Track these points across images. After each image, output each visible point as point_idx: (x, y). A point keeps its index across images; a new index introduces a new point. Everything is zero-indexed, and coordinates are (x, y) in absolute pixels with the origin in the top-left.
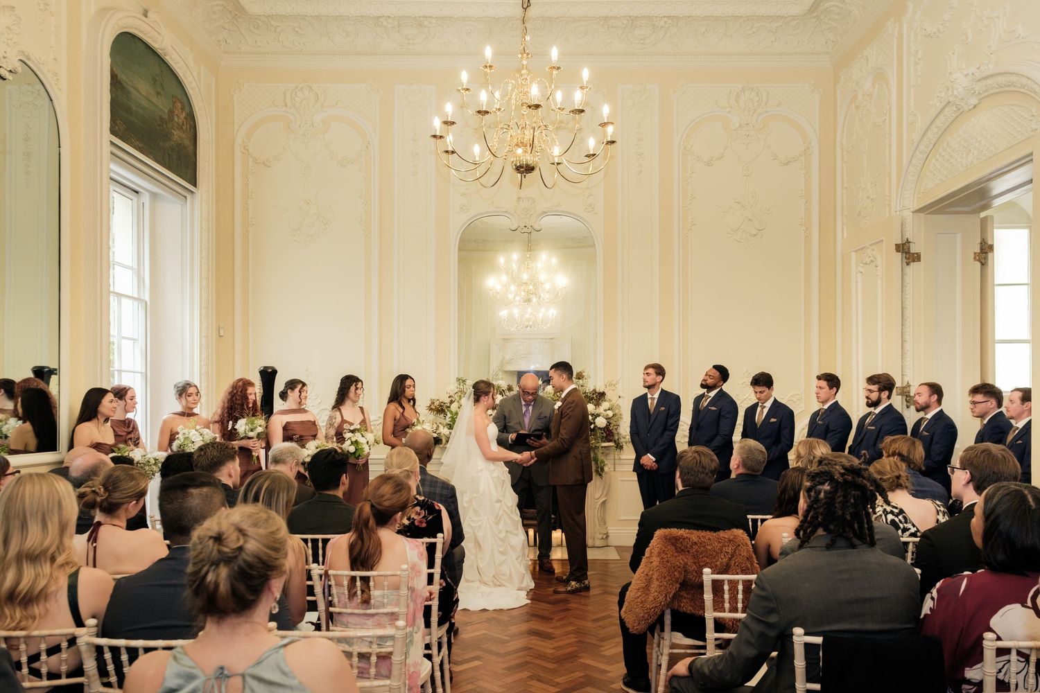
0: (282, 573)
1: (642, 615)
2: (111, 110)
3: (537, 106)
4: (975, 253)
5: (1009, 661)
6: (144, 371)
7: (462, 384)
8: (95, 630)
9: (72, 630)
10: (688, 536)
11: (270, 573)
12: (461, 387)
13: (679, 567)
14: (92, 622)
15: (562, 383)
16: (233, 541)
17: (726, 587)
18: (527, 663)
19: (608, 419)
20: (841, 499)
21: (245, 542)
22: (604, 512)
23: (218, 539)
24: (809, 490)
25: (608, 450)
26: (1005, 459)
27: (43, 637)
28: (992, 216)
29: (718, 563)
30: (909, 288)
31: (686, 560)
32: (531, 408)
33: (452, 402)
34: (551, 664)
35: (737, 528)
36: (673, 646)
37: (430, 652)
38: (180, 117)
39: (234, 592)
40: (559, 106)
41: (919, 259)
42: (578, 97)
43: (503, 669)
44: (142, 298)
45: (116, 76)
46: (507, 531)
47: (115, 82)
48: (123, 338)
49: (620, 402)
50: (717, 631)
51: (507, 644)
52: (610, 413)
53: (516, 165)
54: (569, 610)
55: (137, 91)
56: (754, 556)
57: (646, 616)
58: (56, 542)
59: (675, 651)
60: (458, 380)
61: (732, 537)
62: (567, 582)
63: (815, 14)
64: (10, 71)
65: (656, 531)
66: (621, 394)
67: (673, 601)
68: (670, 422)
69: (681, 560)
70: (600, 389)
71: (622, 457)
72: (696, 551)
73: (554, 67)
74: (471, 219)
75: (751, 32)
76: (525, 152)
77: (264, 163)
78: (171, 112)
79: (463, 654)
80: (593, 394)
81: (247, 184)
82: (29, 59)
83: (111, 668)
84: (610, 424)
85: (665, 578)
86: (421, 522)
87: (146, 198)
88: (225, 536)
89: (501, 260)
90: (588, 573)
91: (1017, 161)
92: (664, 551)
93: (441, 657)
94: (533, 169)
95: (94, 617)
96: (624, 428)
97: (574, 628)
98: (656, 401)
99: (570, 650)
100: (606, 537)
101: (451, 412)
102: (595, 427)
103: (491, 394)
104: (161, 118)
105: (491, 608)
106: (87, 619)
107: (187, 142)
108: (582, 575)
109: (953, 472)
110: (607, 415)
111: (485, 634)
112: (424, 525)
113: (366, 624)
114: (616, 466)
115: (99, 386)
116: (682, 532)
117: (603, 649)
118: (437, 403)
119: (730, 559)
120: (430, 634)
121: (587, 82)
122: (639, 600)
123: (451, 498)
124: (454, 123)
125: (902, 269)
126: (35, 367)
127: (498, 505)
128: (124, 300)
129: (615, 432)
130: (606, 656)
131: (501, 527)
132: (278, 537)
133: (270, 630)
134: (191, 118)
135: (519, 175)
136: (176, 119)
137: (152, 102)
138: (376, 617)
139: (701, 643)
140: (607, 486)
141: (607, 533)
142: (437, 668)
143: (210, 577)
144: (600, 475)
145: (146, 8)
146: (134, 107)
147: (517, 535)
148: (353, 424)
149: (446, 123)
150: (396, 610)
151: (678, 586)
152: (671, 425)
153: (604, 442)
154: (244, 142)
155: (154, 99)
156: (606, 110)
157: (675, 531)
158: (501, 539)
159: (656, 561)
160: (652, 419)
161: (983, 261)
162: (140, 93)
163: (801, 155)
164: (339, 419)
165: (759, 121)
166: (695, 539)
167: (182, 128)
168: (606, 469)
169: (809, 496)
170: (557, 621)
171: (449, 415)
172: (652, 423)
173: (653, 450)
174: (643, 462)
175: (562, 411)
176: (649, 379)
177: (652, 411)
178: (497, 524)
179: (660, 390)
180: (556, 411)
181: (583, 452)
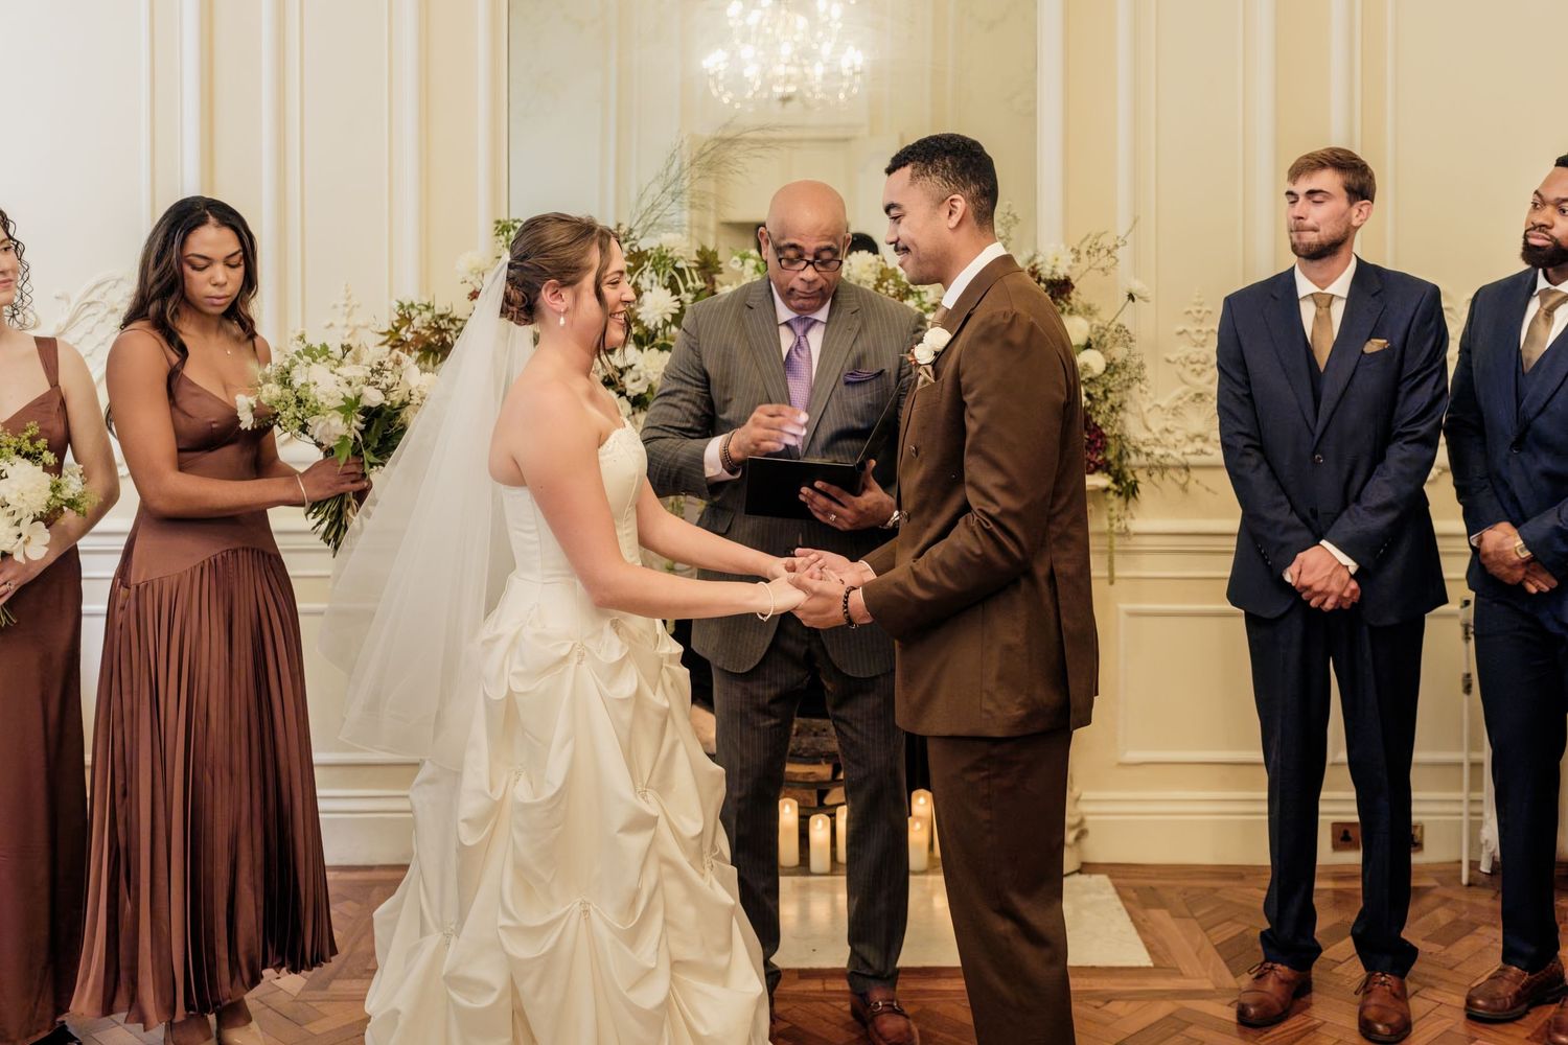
15: (950, 238)
19: (1088, 382)
32: (815, 338)
46: (676, 964)
68: (1413, 404)
71: (1137, 525)
98: (1338, 311)
103: (588, 281)
127: (637, 842)
131: (647, 952)
141: (1081, 819)
147: (722, 976)
160: (1330, 392)
172: (1326, 407)
173: (1347, 525)
174: (1306, 580)
175: (957, 375)
176: (1317, 214)
177: (1322, 357)
178: (633, 937)
179: (1353, 264)
180: (925, 377)
181: (1061, 567)
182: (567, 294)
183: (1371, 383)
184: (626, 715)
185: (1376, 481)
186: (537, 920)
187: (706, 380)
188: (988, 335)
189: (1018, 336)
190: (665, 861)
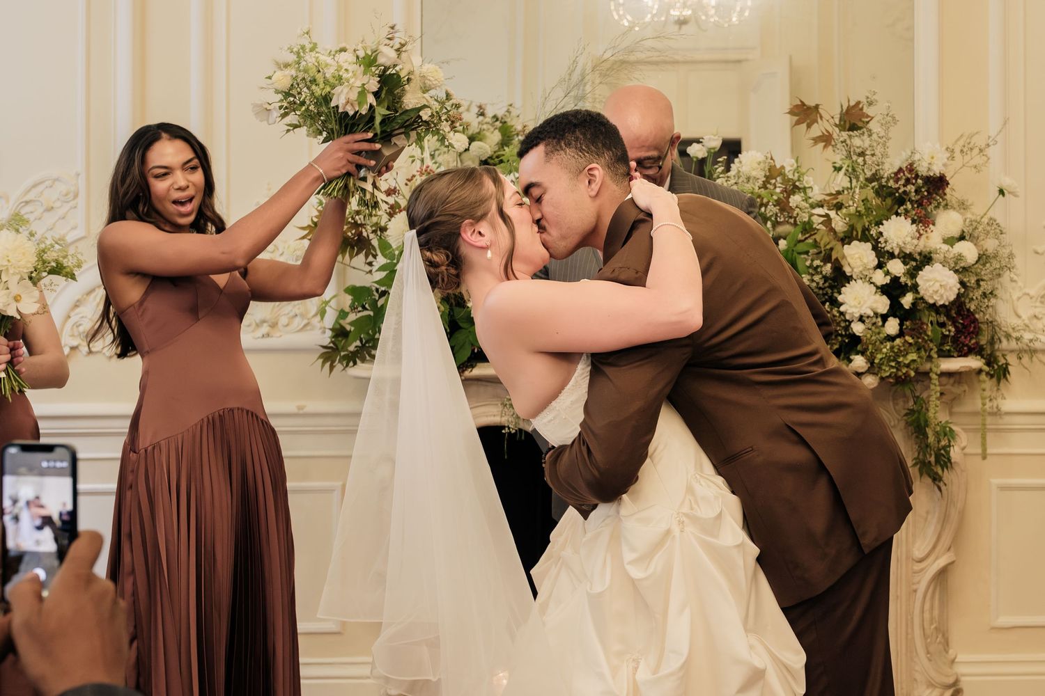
19: (962, 270)
22: (944, 604)
25: (962, 383)
52: (969, 252)
66: (1007, 182)
70: (931, 160)
71: (1007, 405)
80: (908, 181)
84: (969, 288)
100: (953, 693)
102: (919, 300)
110: (960, 257)
114: (990, 436)
141: (956, 678)
144: (936, 479)
153: (948, 355)
168: (955, 453)
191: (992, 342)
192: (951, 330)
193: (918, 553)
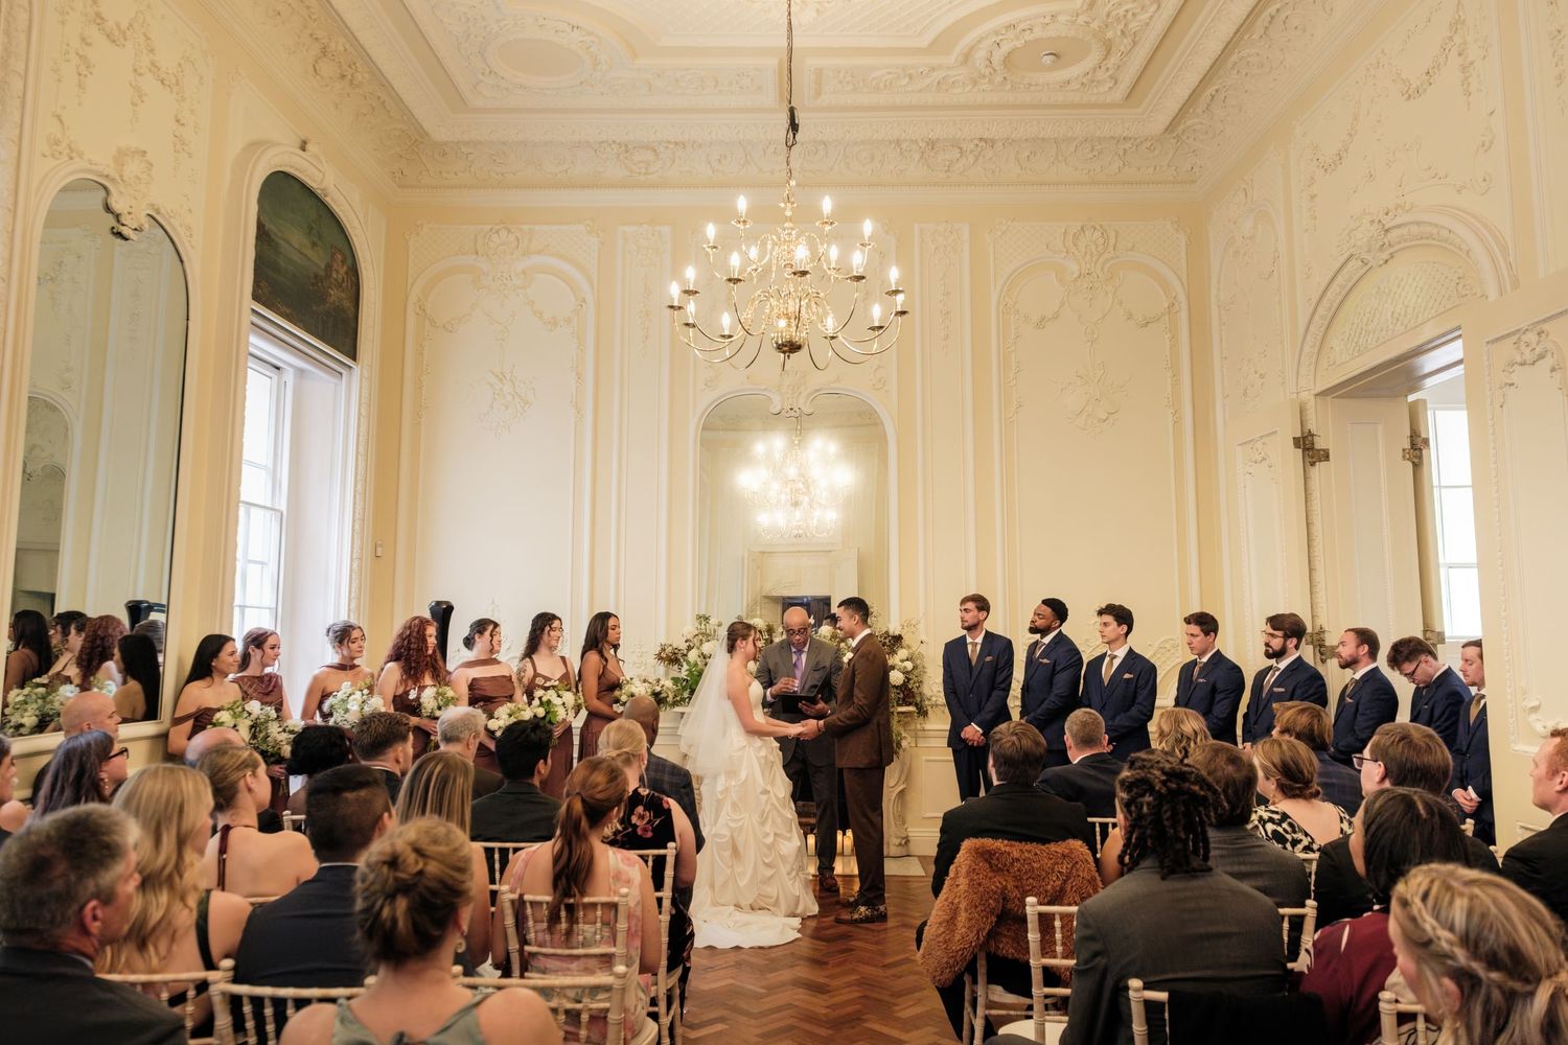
0: (469, 900)
1: (945, 959)
2: (255, 270)
3: (804, 273)
4: (1404, 450)
5: (1415, 1030)
6: (274, 606)
7: (703, 623)
8: (231, 974)
9: (201, 974)
10: (1007, 849)
11: (456, 900)
12: (703, 627)
13: (995, 893)
14: (228, 963)
15: (854, 627)
16: (412, 863)
17: (1057, 924)
18: (791, 1028)
19: (906, 673)
20: (1169, 814)
21: (425, 864)
22: (903, 807)
23: (393, 862)
24: (1127, 805)
25: (906, 717)
26: (1430, 748)
27: (166, 983)
28: (1425, 401)
29: (1049, 887)
30: (1316, 495)
31: (1004, 883)
32: (804, 657)
33: (690, 648)
34: (825, 1030)
35: (1075, 837)
36: (990, 1005)
37: (656, 1009)
38: (340, 272)
39: (417, 929)
40: (833, 265)
41: (1327, 458)
42: (858, 260)
43: (757, 1036)
44: (277, 508)
45: (264, 226)
46: (775, 834)
47: (263, 234)
48: (250, 561)
49: (922, 649)
50: (1047, 984)
51: (765, 1000)
52: (909, 665)
53: (777, 343)
54: (851, 950)
55: (288, 242)
56: (1098, 878)
57: (951, 961)
58: (174, 858)
59: (994, 1012)
60: (699, 617)
61: (1067, 851)
62: (854, 906)
63: (1175, 135)
64: (136, 229)
65: (963, 841)
67: (988, 941)
68: (1000, 678)
69: (997, 882)
70: (895, 630)
72: (1019, 870)
73: (826, 223)
74: (719, 398)
75: (1091, 156)
76: (789, 325)
77: (444, 327)
78: (329, 267)
79: (702, 1014)
81: (422, 354)
82: (158, 212)
83: (250, 1025)
84: (909, 680)
85: (976, 907)
86: (645, 830)
87: (289, 376)
88: (401, 860)
89: (759, 448)
90: (886, 895)
91: (1444, 335)
92: (974, 869)
93: (670, 1018)
94: (799, 347)
95: (227, 956)
96: (933, 686)
97: (858, 977)
98: (979, 648)
99: (850, 1009)
100: (906, 843)
101: (688, 663)
103: (751, 639)
104: (316, 276)
105: (746, 945)
106: (220, 960)
107: (347, 304)
108: (875, 897)
109: (1361, 765)
110: (905, 667)
111: (732, 984)
112: (650, 834)
113: (569, 969)
114: (919, 740)
115: (217, 633)
116: (999, 844)
117: (897, 1008)
118: (669, 650)
119: (1065, 882)
120: (656, 984)
121: (869, 238)
122: (941, 939)
123: (684, 787)
124: (696, 292)
125: (1304, 471)
126: (130, 602)
127: (764, 798)
128: (254, 511)
129: (915, 690)
130: (900, 1018)
131: (768, 828)
132: (462, 854)
133: (455, 976)
134: (354, 272)
135: (782, 355)
136: (334, 276)
137: (305, 256)
138: (582, 960)
139: (1027, 1001)
140: (906, 770)
141: (907, 837)
142: (665, 1033)
143: (386, 913)
145: (304, 138)
146: (283, 264)
147: (789, 839)
148: (550, 679)
149: (687, 292)
150: (613, 950)
151: (994, 919)
152: (1001, 683)
153: (901, 705)
154: (419, 300)
155: (309, 252)
156: (894, 274)
157: (988, 843)
158: (765, 845)
159: (963, 882)
160: (975, 673)
161: (1416, 461)
162: (291, 245)
163: (1163, 314)
164: (530, 672)
165: (1106, 269)
166: (1016, 854)
167: (341, 286)
168: (904, 744)
169: (1130, 812)
170: (833, 967)
171: (685, 667)
172: (974, 677)
173: (979, 718)
174: (967, 736)
175: (854, 666)
176: (968, 616)
177: (974, 663)
178: (763, 824)
179: (984, 632)
180: (846, 666)
181: (881, 722)
182: (744, 642)
183: (987, 671)
184: (763, 762)
185: (989, 703)
186: (736, 817)
187: (769, 671)
188: (862, 657)
189: (870, 657)
190: (772, 805)
191: (921, 701)
192: (902, 695)
193: (892, 784)
